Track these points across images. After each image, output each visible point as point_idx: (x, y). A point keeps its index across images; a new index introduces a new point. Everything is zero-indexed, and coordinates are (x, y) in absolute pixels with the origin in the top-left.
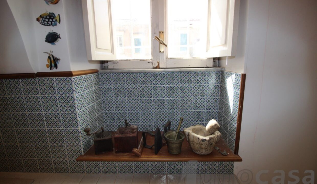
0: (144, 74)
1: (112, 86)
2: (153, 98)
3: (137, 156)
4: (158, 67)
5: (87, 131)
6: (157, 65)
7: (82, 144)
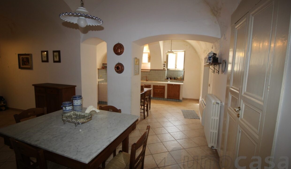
0: (173, 71)
1: (169, 72)
3: (172, 79)
4: (175, 70)
7: (166, 78)
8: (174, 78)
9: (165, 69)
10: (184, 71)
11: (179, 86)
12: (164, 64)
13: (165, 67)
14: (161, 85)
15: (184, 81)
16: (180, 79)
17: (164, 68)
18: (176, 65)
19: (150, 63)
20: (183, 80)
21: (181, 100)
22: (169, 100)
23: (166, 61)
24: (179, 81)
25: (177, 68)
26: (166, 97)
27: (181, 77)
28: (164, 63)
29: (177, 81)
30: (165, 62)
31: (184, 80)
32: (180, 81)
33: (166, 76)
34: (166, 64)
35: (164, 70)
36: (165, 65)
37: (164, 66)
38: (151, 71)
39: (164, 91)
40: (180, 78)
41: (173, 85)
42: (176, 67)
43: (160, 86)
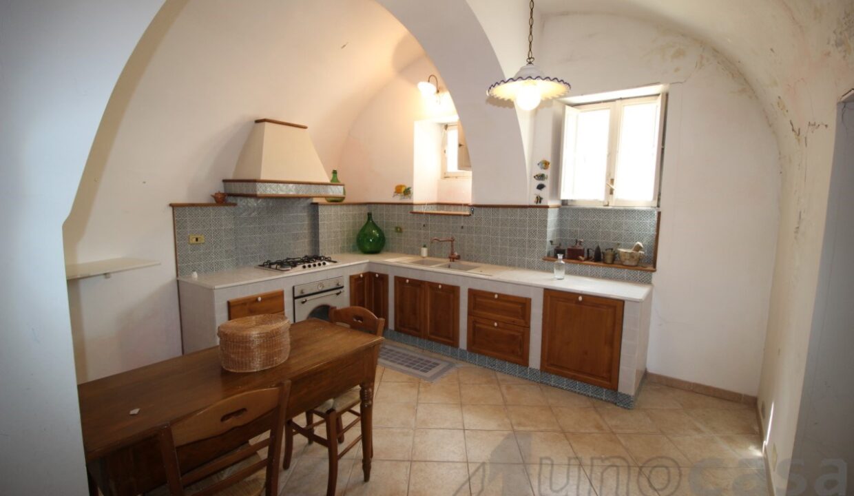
0: (595, 210)
1: (569, 218)
2: (601, 230)
3: (581, 260)
4: (608, 205)
5: (551, 242)
6: (607, 204)
7: (547, 250)
8: (592, 254)
9: (543, 203)
10: (659, 214)
11: (615, 307)
12: (541, 177)
13: (544, 193)
14: (509, 291)
15: (654, 275)
16: (627, 263)
17: (539, 199)
18: (612, 181)
19: (469, 174)
20: (650, 268)
21: (628, 397)
22: (553, 379)
23: (549, 159)
24: (625, 272)
25: (618, 194)
26: (535, 359)
27: (638, 248)
28: (539, 171)
29: (613, 271)
30: (545, 164)
31: (655, 266)
32: (633, 272)
33: (548, 240)
34: (548, 173)
35: (540, 206)
36: (547, 182)
37: (541, 187)
38: (477, 210)
39: (527, 327)
40: (631, 255)
41: (578, 302)
42: (611, 192)
43: (504, 298)
